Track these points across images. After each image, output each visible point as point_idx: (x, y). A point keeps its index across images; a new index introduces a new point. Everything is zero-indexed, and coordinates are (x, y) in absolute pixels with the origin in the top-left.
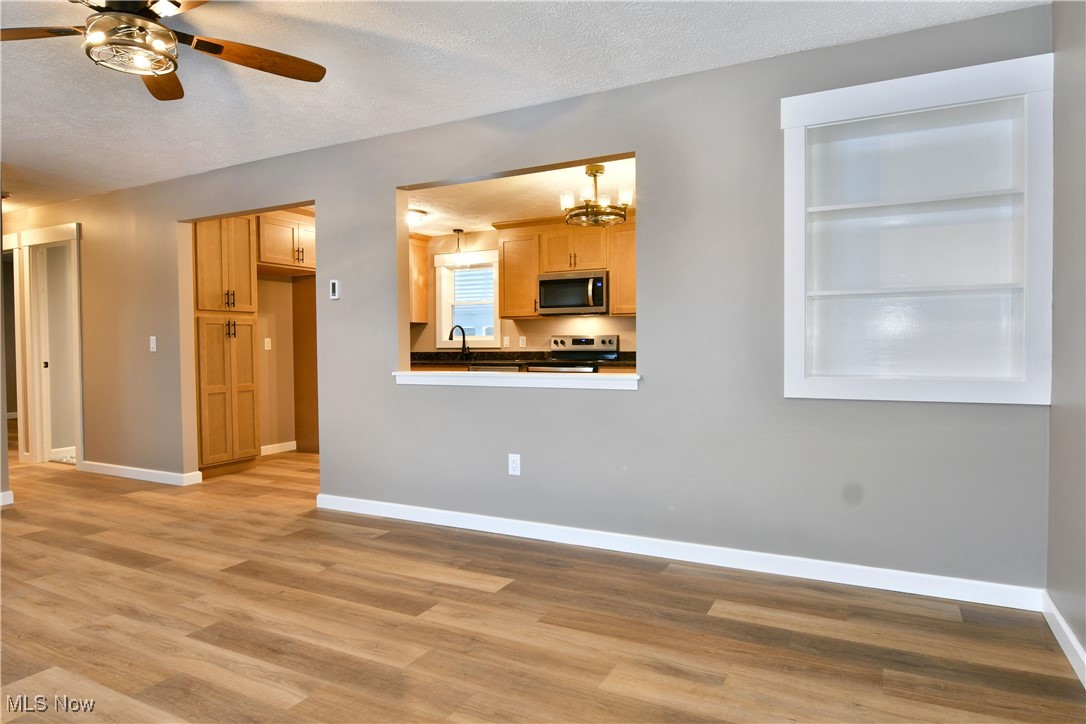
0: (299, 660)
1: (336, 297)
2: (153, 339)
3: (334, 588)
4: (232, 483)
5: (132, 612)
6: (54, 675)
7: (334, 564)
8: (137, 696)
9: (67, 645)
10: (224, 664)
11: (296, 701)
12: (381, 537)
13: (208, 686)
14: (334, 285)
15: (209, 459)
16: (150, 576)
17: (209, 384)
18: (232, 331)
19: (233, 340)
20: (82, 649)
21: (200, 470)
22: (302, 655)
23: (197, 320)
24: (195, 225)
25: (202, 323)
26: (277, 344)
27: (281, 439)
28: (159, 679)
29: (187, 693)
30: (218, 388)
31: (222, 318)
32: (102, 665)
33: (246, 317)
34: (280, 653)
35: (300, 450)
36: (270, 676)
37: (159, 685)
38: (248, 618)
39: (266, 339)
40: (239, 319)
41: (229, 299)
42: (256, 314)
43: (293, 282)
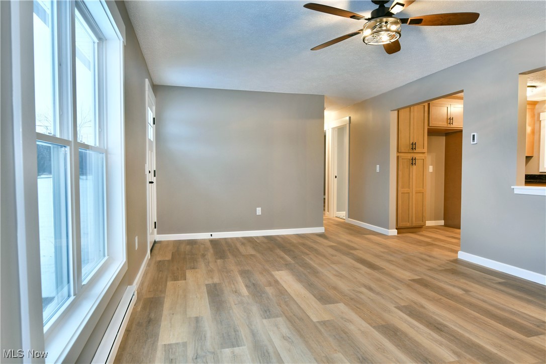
0: (452, 338)
1: (475, 143)
2: (378, 166)
3: (471, 304)
4: (412, 238)
5: (370, 289)
6: (341, 306)
7: (471, 292)
8: (374, 327)
9: (346, 296)
10: (413, 327)
11: (452, 360)
12: (500, 283)
13: (406, 335)
14: (474, 136)
15: (401, 224)
16: (377, 274)
17: (402, 188)
18: (414, 162)
19: (414, 167)
20: (352, 299)
21: (396, 229)
22: (453, 336)
23: (398, 157)
24: (398, 111)
25: (400, 159)
26: (436, 169)
27: (436, 219)
28: (384, 323)
29: (396, 334)
30: (406, 190)
31: (410, 156)
32: (359, 308)
33: (421, 155)
34: (442, 331)
35: (445, 225)
36: (436, 341)
37: (382, 326)
38: (424, 308)
39: (430, 167)
40: (417, 156)
41: (413, 146)
42: (426, 153)
43: (446, 136)
